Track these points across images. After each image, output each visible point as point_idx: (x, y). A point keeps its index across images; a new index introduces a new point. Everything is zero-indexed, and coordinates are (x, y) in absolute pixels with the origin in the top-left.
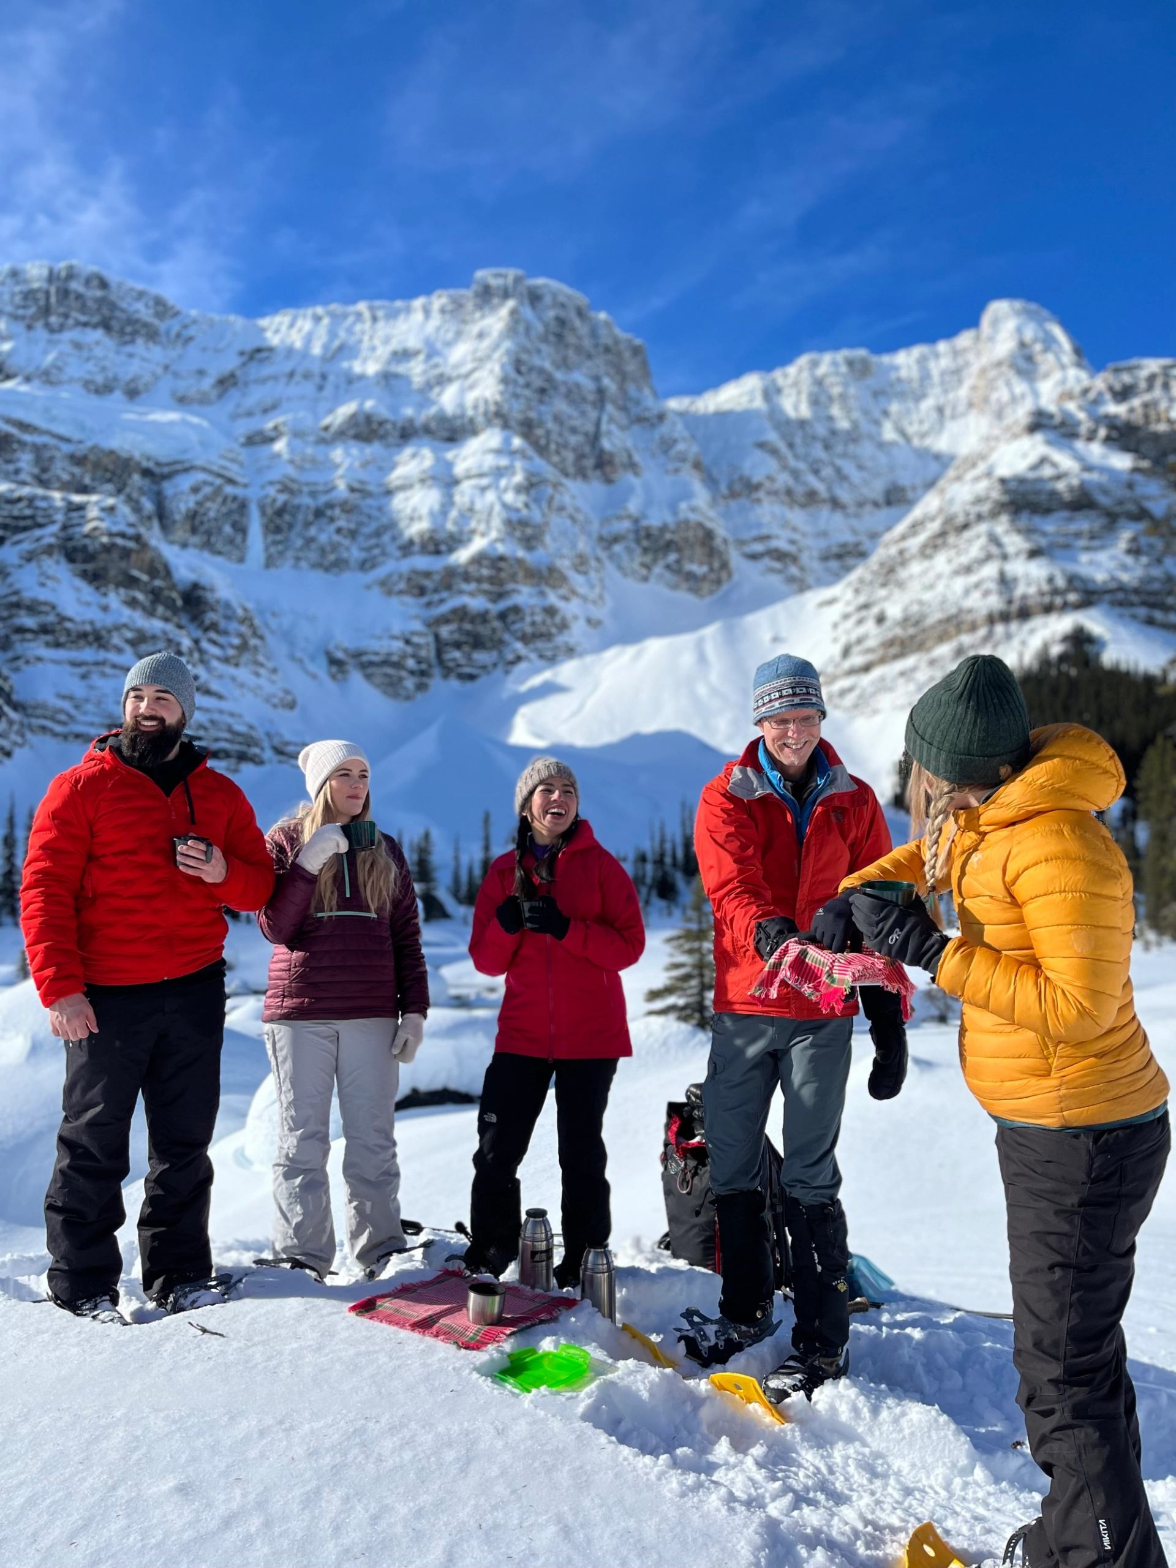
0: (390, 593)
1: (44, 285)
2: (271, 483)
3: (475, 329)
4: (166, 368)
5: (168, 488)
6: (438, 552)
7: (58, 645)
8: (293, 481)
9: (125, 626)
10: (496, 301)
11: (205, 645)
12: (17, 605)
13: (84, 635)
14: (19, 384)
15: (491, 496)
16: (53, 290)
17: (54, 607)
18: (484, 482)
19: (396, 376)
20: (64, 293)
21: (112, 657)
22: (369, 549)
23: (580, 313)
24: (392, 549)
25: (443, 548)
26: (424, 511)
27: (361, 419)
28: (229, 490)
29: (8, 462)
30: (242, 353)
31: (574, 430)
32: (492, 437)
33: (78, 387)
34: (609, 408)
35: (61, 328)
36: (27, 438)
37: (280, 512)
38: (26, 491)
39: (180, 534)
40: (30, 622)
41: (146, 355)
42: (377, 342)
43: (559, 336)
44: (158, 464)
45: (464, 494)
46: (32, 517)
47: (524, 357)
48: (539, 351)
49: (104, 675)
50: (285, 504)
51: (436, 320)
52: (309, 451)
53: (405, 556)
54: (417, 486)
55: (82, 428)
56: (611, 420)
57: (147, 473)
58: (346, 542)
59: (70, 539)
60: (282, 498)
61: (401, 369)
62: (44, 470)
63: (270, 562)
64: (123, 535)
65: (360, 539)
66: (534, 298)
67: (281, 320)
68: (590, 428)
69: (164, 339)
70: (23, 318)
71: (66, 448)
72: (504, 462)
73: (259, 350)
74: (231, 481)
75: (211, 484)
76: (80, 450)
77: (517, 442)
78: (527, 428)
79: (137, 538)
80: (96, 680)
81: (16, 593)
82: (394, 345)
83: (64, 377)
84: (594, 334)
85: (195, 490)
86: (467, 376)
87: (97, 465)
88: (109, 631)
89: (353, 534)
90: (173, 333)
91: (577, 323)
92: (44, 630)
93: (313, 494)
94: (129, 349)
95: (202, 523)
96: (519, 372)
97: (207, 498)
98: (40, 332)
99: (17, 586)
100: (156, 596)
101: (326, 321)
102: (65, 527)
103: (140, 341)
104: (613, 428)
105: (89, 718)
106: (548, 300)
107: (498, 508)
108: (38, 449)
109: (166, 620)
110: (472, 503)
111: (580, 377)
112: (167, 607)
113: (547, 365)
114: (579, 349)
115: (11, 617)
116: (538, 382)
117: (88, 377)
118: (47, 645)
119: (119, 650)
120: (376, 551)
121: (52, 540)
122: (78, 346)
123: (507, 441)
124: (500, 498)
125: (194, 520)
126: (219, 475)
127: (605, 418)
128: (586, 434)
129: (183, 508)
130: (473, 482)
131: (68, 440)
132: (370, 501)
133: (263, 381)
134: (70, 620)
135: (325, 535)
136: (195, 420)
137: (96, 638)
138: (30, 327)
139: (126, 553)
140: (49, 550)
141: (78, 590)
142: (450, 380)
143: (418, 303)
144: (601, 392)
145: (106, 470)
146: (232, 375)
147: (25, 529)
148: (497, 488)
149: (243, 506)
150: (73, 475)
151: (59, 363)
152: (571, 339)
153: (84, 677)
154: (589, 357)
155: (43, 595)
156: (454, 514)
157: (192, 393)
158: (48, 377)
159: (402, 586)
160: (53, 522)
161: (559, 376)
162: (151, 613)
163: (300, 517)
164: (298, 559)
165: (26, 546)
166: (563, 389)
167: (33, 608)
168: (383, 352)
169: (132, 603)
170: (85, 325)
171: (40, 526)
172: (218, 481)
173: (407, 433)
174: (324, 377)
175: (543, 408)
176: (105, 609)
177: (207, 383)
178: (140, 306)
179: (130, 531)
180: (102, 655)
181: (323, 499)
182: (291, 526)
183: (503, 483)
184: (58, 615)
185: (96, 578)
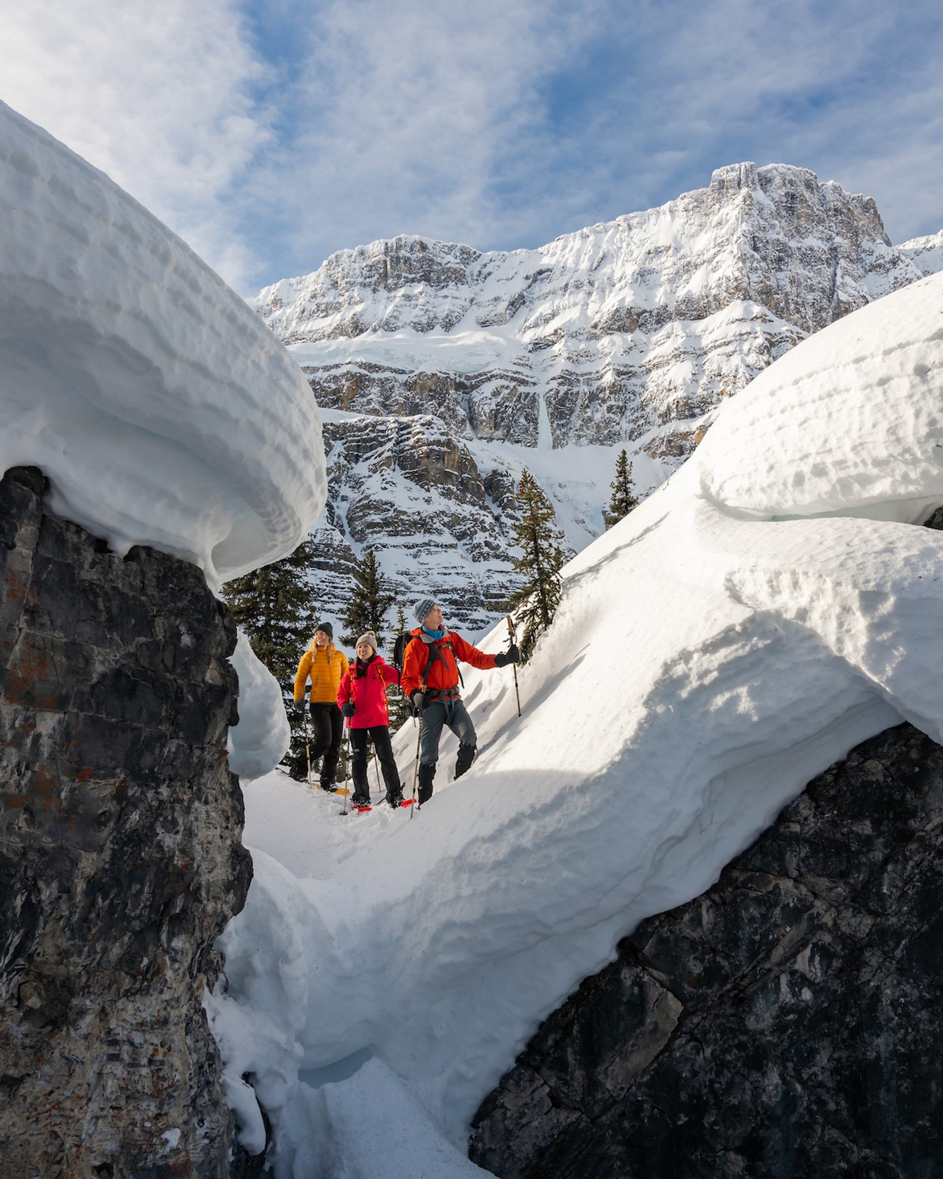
0: (653, 456)
1: (383, 257)
2: (554, 379)
3: (715, 219)
4: (472, 300)
5: (476, 396)
6: (693, 416)
7: (396, 534)
8: (571, 374)
9: (443, 512)
10: (731, 191)
11: (504, 519)
12: (368, 507)
13: (415, 523)
14: (369, 335)
15: (736, 360)
16: (388, 259)
17: (392, 506)
18: (730, 348)
19: (651, 272)
20: (396, 260)
21: (435, 538)
22: (635, 421)
23: (809, 186)
24: (654, 418)
25: (697, 411)
26: (679, 382)
27: (623, 313)
28: (522, 389)
29: (363, 396)
30: (527, 278)
31: (811, 289)
32: (736, 308)
33: (409, 329)
34: (842, 262)
35: (396, 287)
36: (375, 375)
37: (562, 402)
38: (371, 419)
39: (486, 431)
40: (376, 518)
41: (457, 294)
42: (633, 247)
43: (791, 209)
44: (468, 378)
45: (713, 361)
46: (374, 439)
47: (760, 234)
48: (773, 227)
49: (430, 553)
50: (566, 393)
51: (681, 218)
52: (582, 346)
53: (664, 423)
54: (673, 362)
55: (412, 359)
56: (846, 273)
57: (460, 386)
58: (616, 418)
59: (402, 451)
60: (563, 389)
61: (654, 265)
62: (387, 398)
63: (557, 443)
64: (438, 443)
65: (628, 413)
66: (765, 182)
67: (556, 245)
68: (827, 284)
69: (469, 280)
70: (370, 284)
71: (402, 378)
72: (746, 328)
73: (540, 273)
74: (523, 382)
75: (507, 387)
76: (413, 377)
77: (757, 309)
78: (766, 295)
79: (448, 443)
80: (424, 557)
81: (367, 497)
82: (648, 246)
83: (400, 324)
84: (823, 201)
85: (496, 394)
86: (710, 261)
87: (423, 388)
88: (431, 518)
89: (622, 410)
90: (476, 273)
91: (807, 194)
92: (386, 523)
93: (588, 383)
94: (445, 292)
95: (503, 419)
96: (755, 249)
97: (506, 399)
98: (383, 293)
99: (368, 492)
100: (464, 485)
101: (592, 238)
102: (398, 443)
103: (452, 285)
104: (848, 279)
105: (420, 588)
106: (778, 180)
107: (742, 369)
108: (382, 382)
109: (473, 504)
110: (720, 368)
111: (813, 241)
112: (473, 494)
113: (781, 237)
114: (809, 218)
115: (365, 516)
116: (772, 253)
117: (415, 320)
118: (390, 535)
119: (440, 533)
120: (642, 421)
121: (389, 454)
122: (408, 297)
123: (747, 310)
124: (743, 361)
125: (497, 418)
126: (513, 379)
127: (839, 272)
128: (823, 291)
129: (487, 409)
130: (719, 350)
131: (403, 372)
132: (633, 381)
133: (546, 296)
134: (405, 513)
135: (599, 414)
136: (494, 338)
137: (423, 525)
138: (375, 291)
139: (440, 457)
140: (387, 463)
141: (409, 489)
142: (696, 266)
143: (666, 207)
144: (834, 249)
145: (430, 390)
146: (521, 296)
147: (372, 448)
148: (741, 351)
149: (534, 400)
150: (406, 398)
151: (396, 314)
152: (801, 209)
153: (415, 556)
154: (820, 221)
155: (385, 496)
156: (704, 380)
157: (491, 317)
158: (389, 326)
159: (663, 448)
160: (390, 440)
161: (793, 244)
162: (462, 501)
163: (579, 402)
164: (579, 437)
165: (372, 461)
166: (798, 255)
167: (378, 507)
168: (639, 253)
169: (447, 494)
170: (413, 280)
171: (381, 444)
172: (512, 384)
173: (661, 318)
174: (591, 283)
175: (780, 275)
176: (428, 501)
177: (502, 306)
178: (450, 258)
179: (443, 438)
180: (427, 538)
181: (596, 385)
182: (572, 411)
183: (746, 347)
184: (395, 510)
185: (420, 478)
